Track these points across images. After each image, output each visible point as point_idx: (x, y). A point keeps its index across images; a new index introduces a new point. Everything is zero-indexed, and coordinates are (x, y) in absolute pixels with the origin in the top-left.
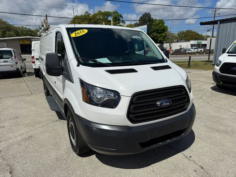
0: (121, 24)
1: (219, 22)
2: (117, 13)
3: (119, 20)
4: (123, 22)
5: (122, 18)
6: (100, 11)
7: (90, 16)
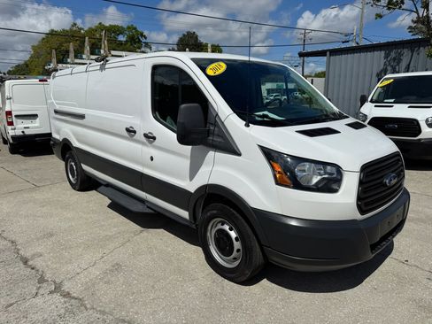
0: (143, 49)
1: (328, 53)
2: (135, 29)
3: (140, 41)
4: (147, 45)
5: (146, 38)
6: (100, 24)
7: (82, 31)
